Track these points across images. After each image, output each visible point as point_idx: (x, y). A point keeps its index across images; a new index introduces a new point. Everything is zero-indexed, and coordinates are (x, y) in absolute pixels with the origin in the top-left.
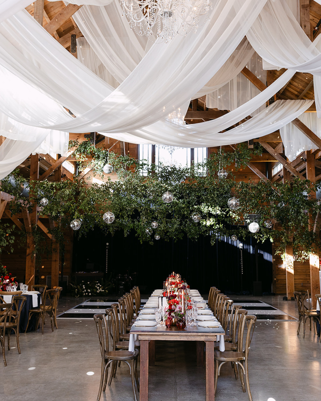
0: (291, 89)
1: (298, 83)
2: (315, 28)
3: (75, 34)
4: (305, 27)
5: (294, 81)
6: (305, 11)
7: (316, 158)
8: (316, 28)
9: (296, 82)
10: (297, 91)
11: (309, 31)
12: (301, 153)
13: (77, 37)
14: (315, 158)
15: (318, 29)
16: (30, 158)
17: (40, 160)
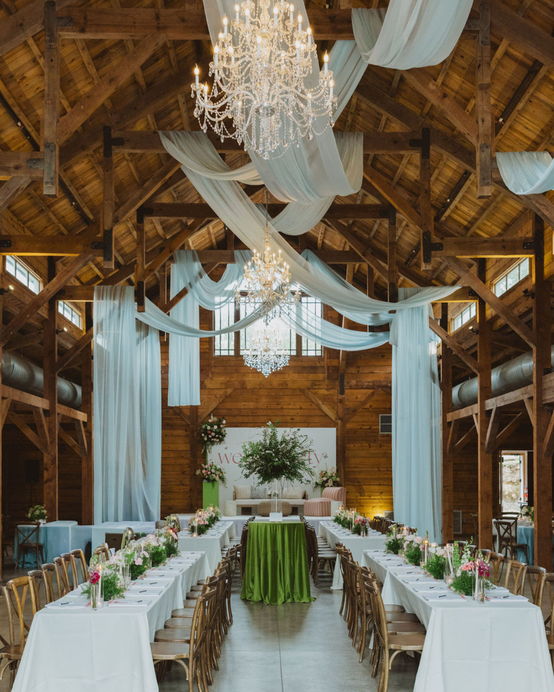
0: (457, 216)
1: (468, 207)
2: (499, 119)
3: (109, 125)
4: (483, 121)
5: (463, 204)
6: (484, 94)
7: (494, 329)
8: (501, 120)
9: (465, 206)
10: (467, 221)
11: (490, 129)
12: (471, 319)
13: (112, 130)
14: (492, 328)
15: (503, 121)
16: (42, 329)
17: (57, 332)
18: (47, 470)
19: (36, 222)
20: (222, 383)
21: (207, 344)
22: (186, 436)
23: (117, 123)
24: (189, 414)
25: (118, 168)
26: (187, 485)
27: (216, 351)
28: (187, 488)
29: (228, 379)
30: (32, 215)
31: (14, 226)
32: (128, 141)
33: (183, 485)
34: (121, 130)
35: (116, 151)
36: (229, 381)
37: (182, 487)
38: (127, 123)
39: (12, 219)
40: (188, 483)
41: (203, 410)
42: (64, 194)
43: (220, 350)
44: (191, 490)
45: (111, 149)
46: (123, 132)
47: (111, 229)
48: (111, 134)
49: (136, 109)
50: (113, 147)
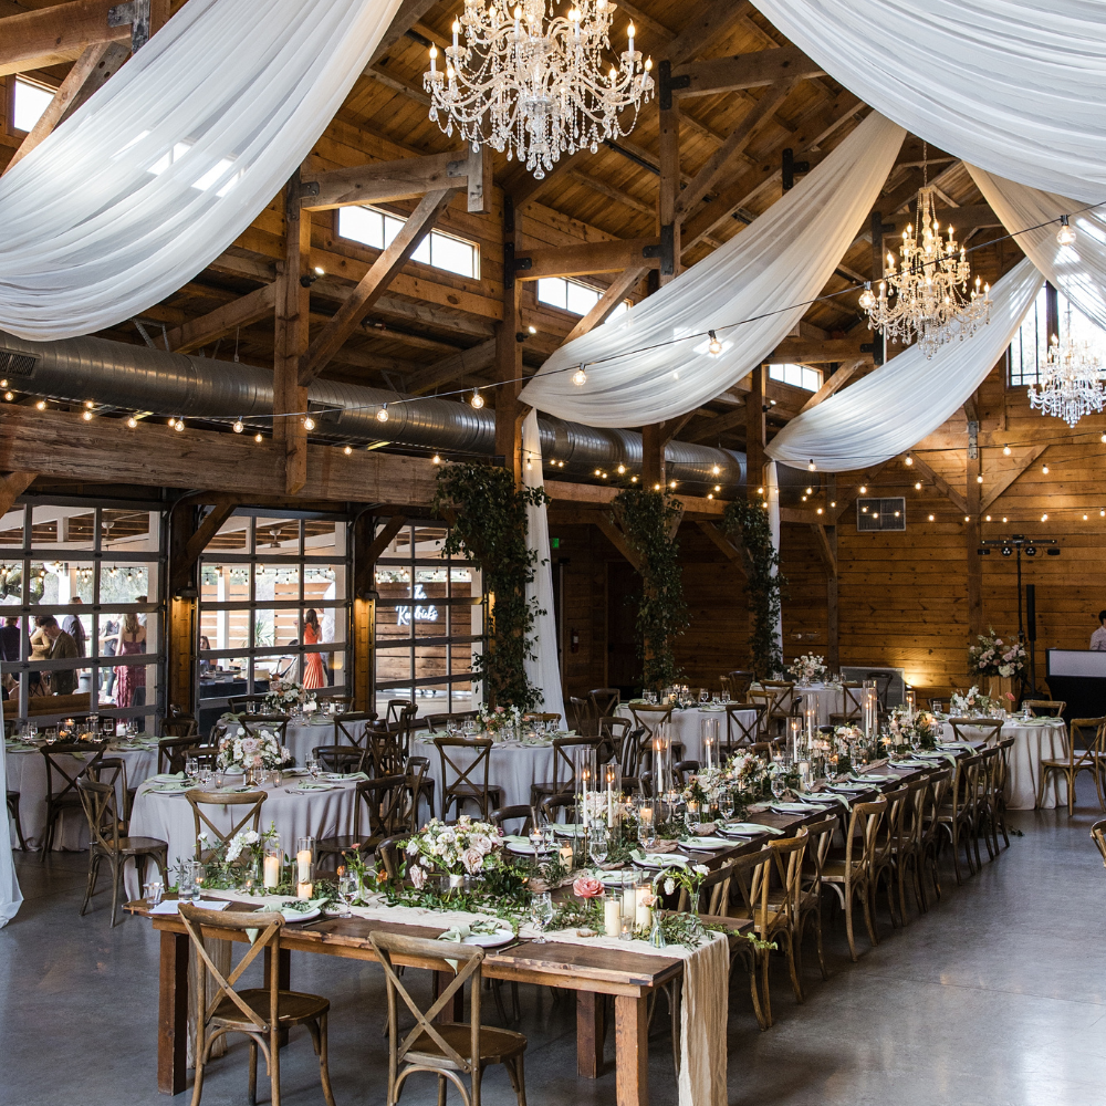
20: (1025, 436)
22: (960, 534)
23: (679, 52)
24: (965, 495)
25: (730, 110)
26: (964, 623)
27: (1013, 378)
28: (967, 627)
29: (1036, 428)
30: (598, 205)
32: (696, 78)
33: (957, 622)
34: (684, 63)
35: (681, 96)
36: (1037, 432)
37: (955, 626)
38: (694, 51)
40: (966, 620)
41: (991, 487)
42: (642, 168)
43: (1022, 375)
44: (971, 631)
45: (670, 95)
46: (688, 66)
47: (673, 223)
48: (670, 72)
49: (706, 25)
50: (673, 92)
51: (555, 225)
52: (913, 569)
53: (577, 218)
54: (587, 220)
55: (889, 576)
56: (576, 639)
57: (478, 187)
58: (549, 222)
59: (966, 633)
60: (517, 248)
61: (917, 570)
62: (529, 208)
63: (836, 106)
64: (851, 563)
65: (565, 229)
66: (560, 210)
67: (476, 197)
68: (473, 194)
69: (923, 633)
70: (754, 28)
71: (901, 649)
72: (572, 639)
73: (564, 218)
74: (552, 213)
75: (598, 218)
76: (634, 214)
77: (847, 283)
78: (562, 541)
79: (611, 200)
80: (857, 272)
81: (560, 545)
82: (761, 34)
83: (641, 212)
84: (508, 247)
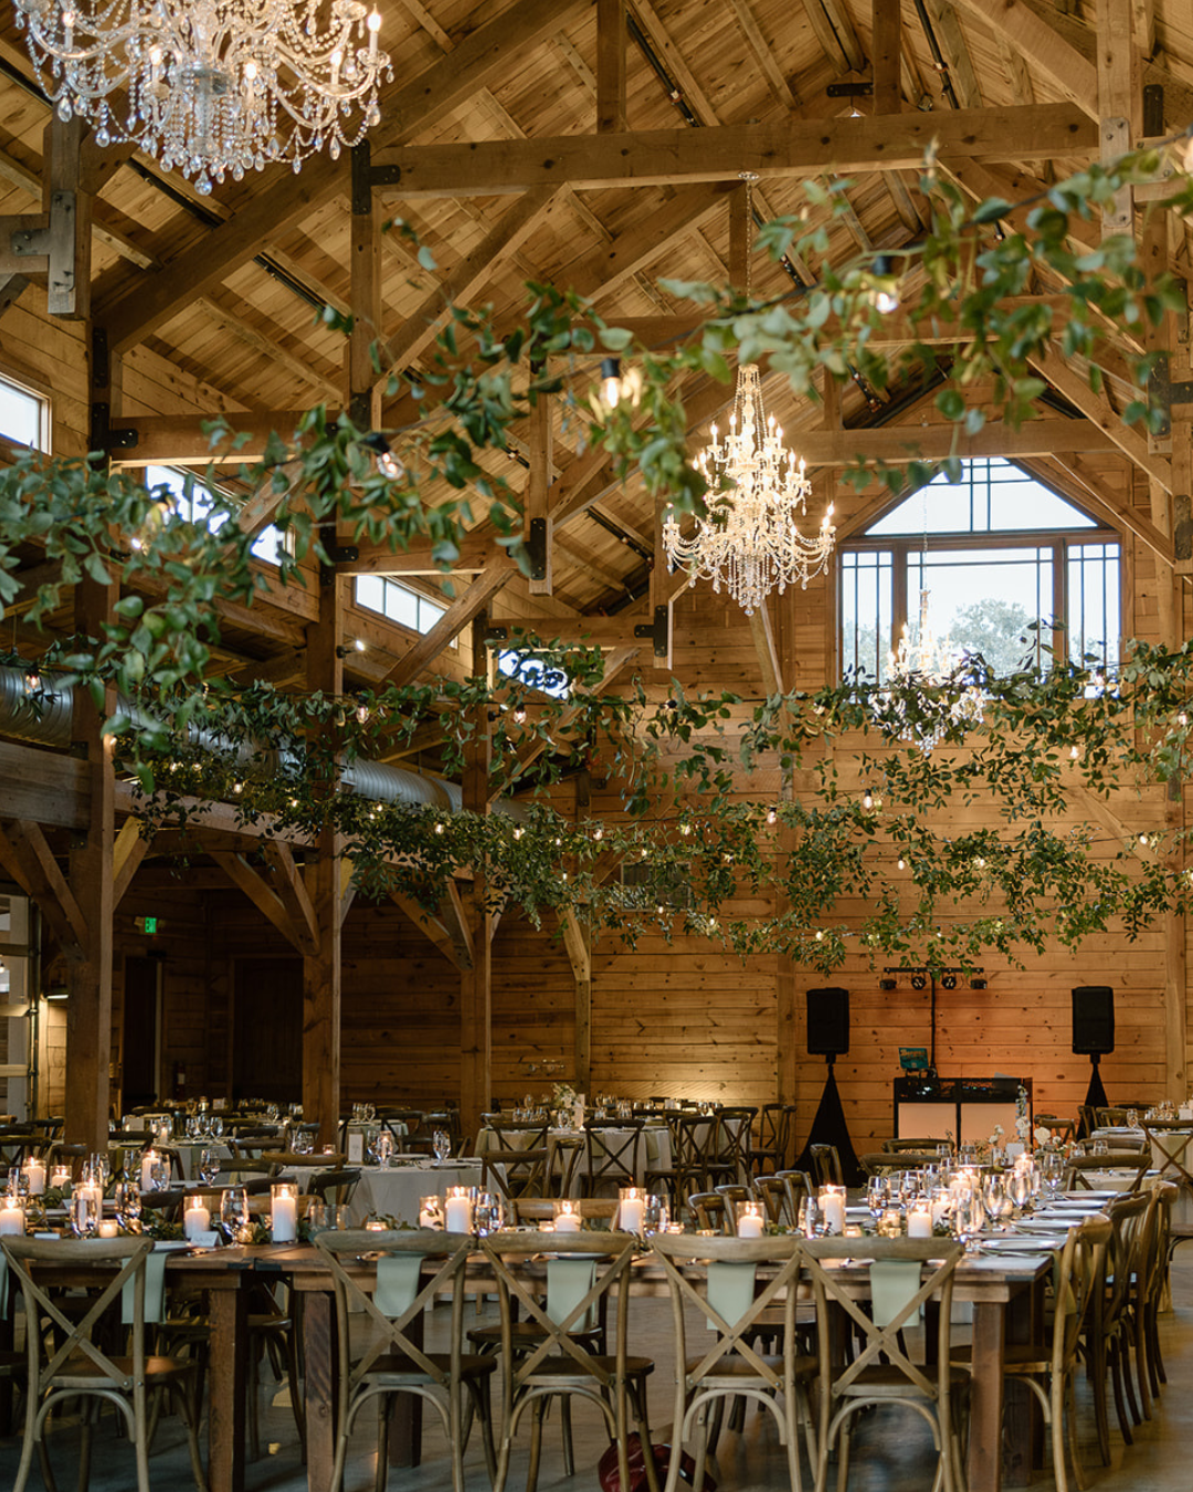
4: (1109, 60)
11: (1127, 78)
16: (305, 646)
17: (340, 652)
18: (311, 997)
19: (265, 383)
21: (822, 675)
22: (767, 916)
23: (384, 128)
26: (769, 1044)
28: (774, 1049)
30: (244, 366)
31: (182, 396)
32: (410, 171)
33: (759, 1042)
34: (392, 145)
35: (387, 198)
37: (758, 1048)
38: (407, 129)
39: (172, 380)
40: (774, 1039)
44: (780, 1054)
45: (368, 194)
46: (397, 151)
47: (370, 391)
48: (369, 158)
49: (428, 91)
50: (374, 188)
51: (173, 387)
52: (700, 967)
53: (211, 383)
54: (227, 388)
55: (664, 977)
56: (182, 1079)
57: (67, 274)
58: (166, 382)
59: (772, 1057)
60: (113, 414)
61: (705, 969)
62: (134, 354)
63: (612, 255)
64: (611, 958)
65: (190, 395)
66: (185, 364)
67: (62, 290)
68: (58, 284)
69: (714, 1060)
70: (499, 111)
71: (681, 1084)
72: (176, 1079)
73: (189, 379)
74: (171, 368)
75: (246, 386)
76: (299, 389)
77: (615, 540)
78: (162, 922)
79: (266, 359)
80: (630, 525)
81: (158, 929)
82: (507, 121)
83: (311, 387)
84: (99, 411)
